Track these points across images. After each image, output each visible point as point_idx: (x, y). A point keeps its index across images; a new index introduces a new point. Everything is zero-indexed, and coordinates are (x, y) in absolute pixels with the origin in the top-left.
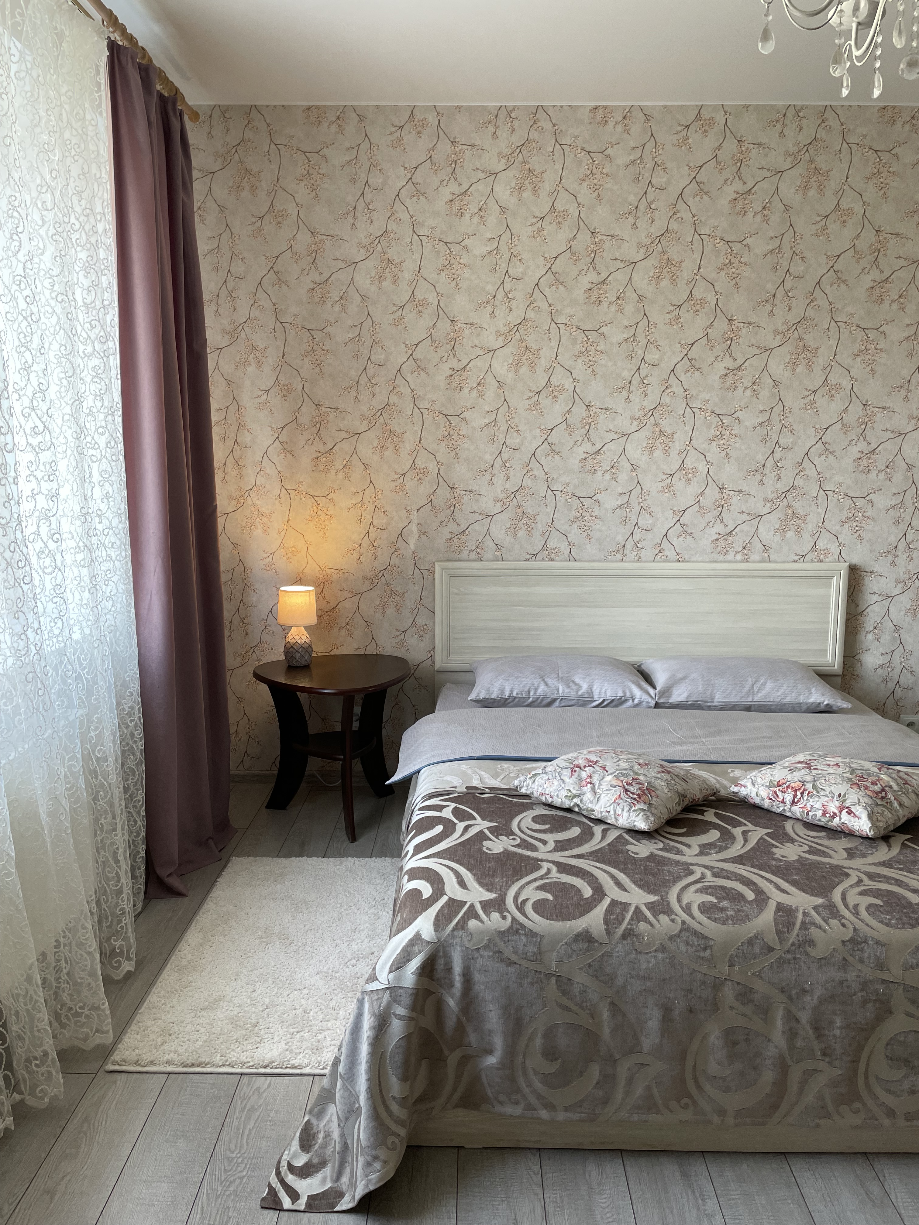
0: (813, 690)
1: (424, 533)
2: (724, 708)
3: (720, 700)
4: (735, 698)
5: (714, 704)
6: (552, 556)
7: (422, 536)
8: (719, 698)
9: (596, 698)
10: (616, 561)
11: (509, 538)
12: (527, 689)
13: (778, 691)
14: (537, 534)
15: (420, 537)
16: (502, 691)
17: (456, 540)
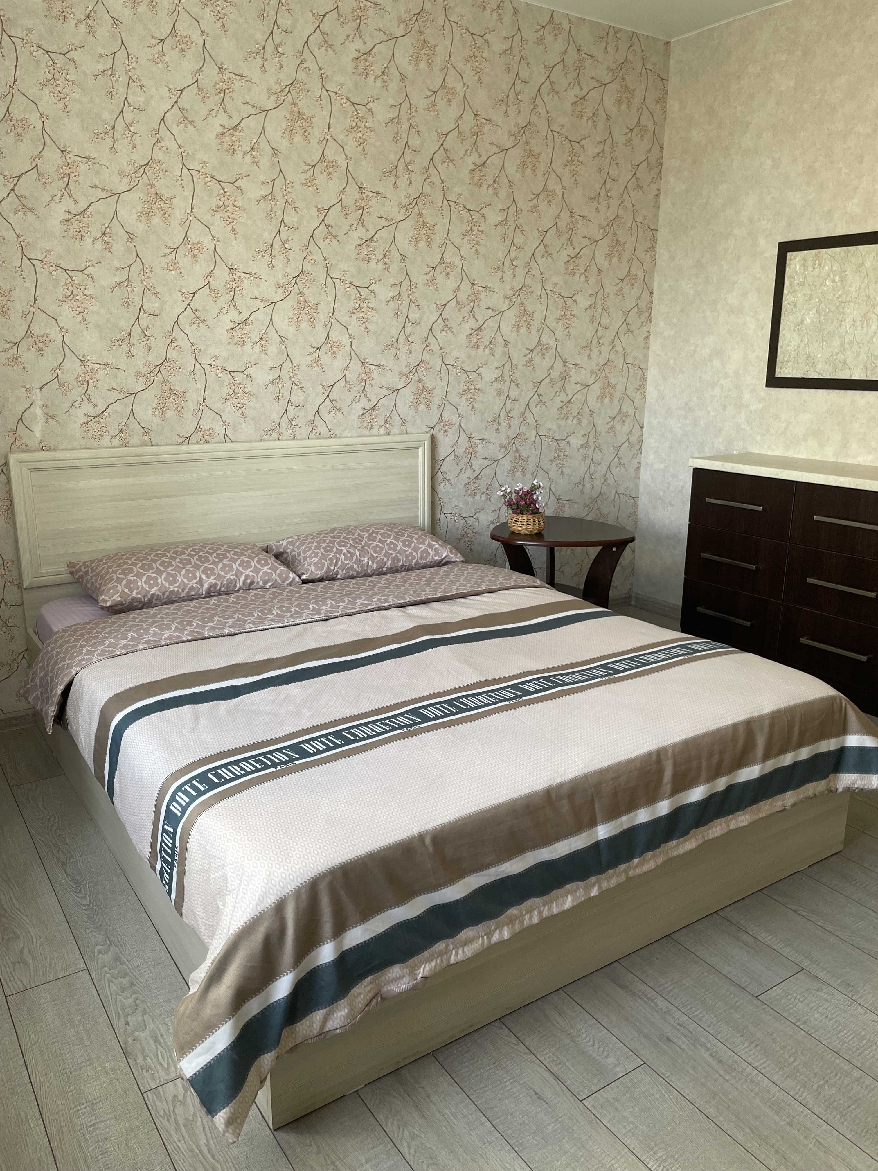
1: (52, 417)
6: (207, 438)
7: (50, 420)
11: (157, 420)
14: (188, 415)
15: (47, 422)
17: (94, 424)
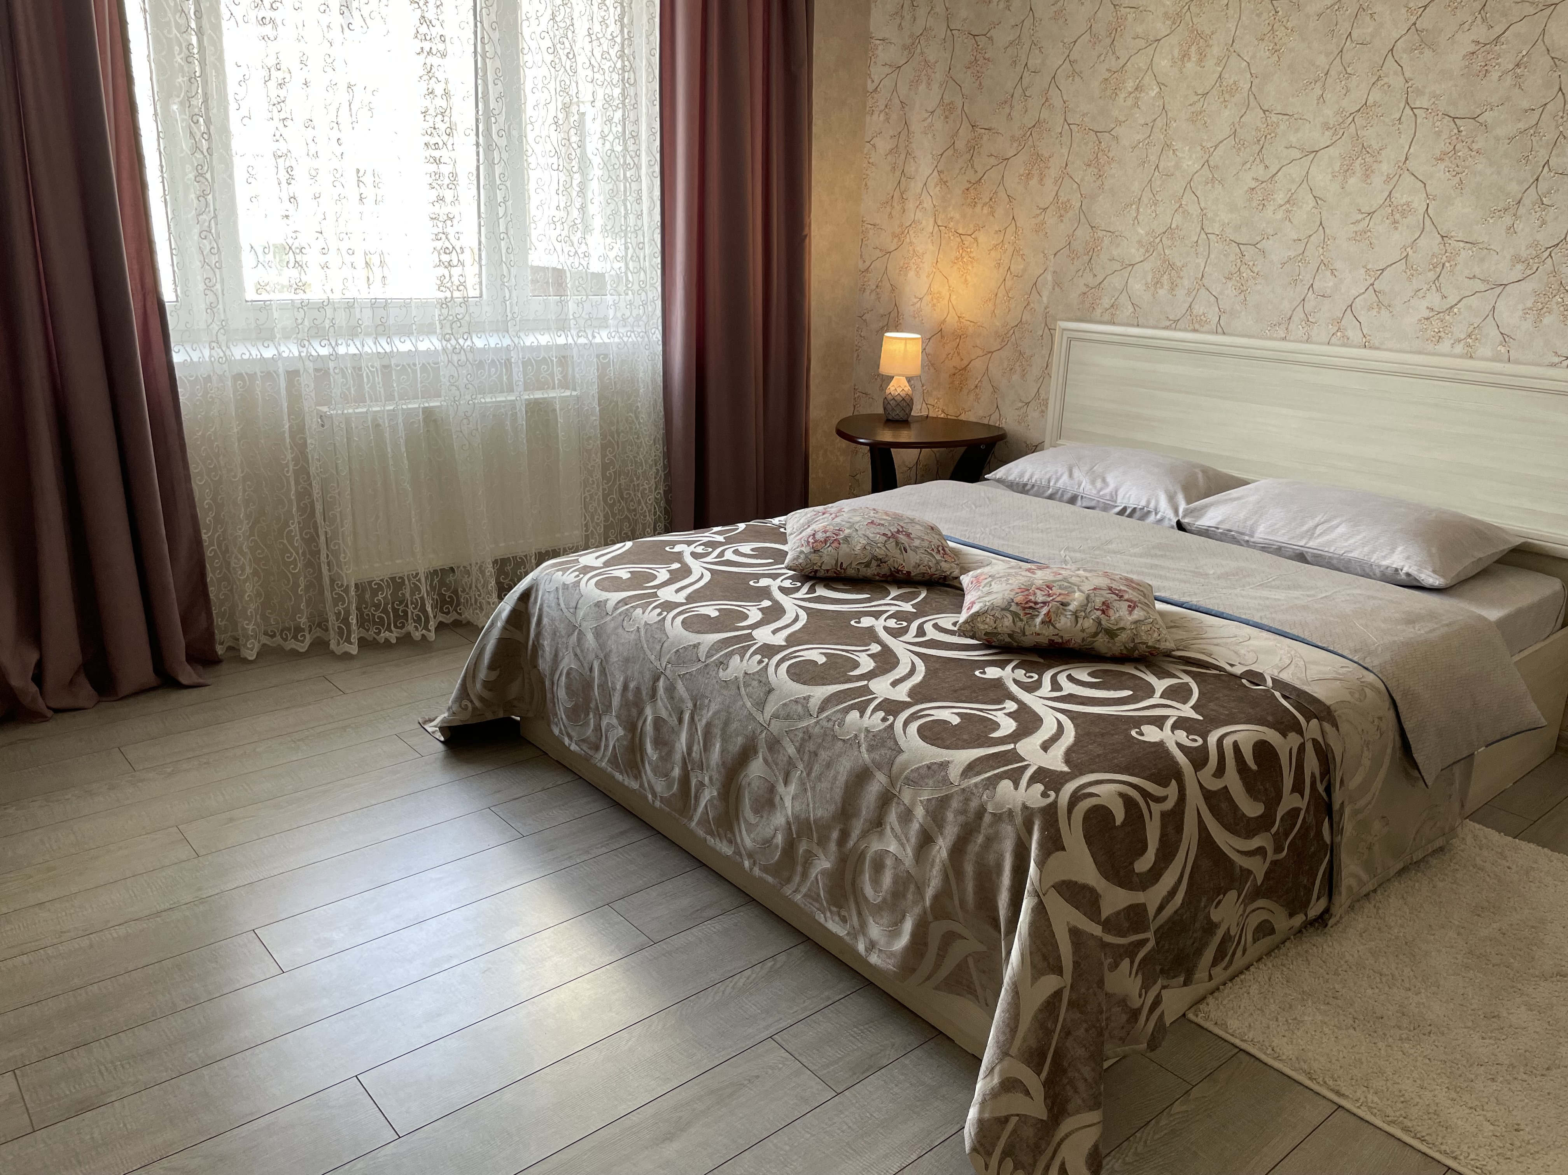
0: (1400, 549)
1: (1058, 284)
2: (1265, 548)
3: (1262, 536)
4: (1281, 537)
5: (1252, 540)
6: (1197, 325)
7: (1056, 287)
8: (1261, 534)
9: (1119, 501)
10: (1276, 339)
12: (1047, 477)
13: (1347, 540)
14: (1181, 293)
16: (1022, 475)
17: (1090, 295)
